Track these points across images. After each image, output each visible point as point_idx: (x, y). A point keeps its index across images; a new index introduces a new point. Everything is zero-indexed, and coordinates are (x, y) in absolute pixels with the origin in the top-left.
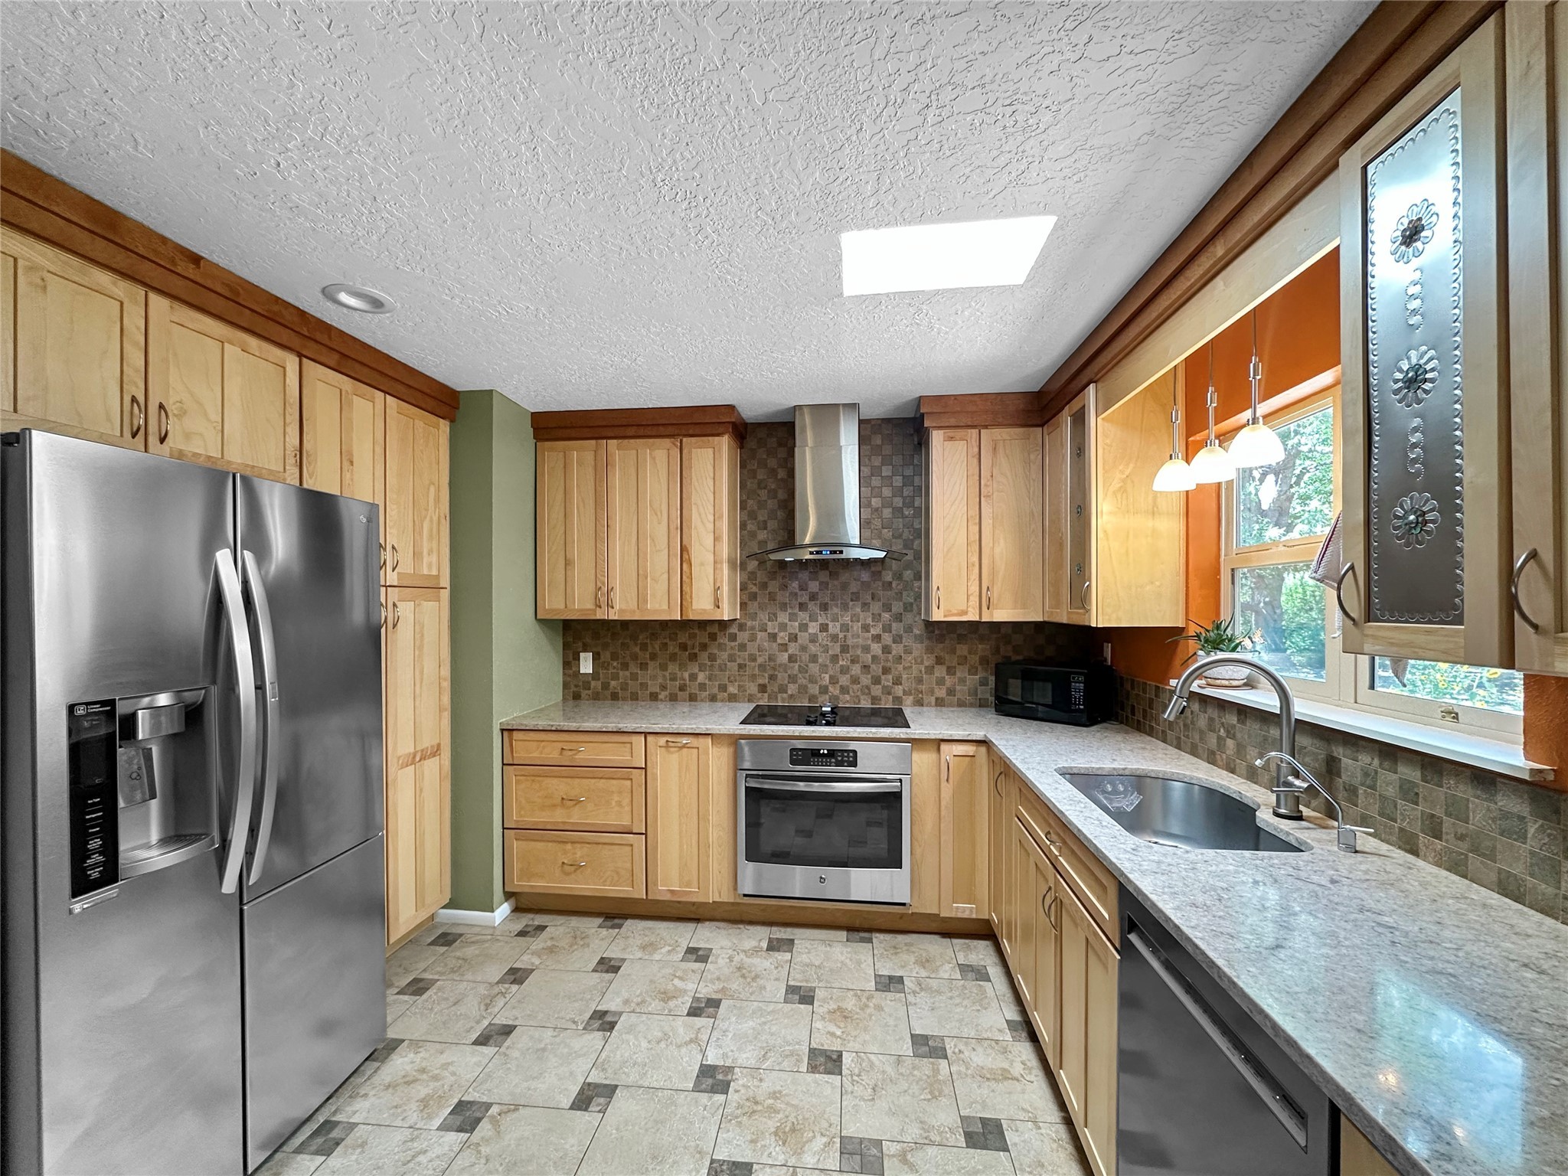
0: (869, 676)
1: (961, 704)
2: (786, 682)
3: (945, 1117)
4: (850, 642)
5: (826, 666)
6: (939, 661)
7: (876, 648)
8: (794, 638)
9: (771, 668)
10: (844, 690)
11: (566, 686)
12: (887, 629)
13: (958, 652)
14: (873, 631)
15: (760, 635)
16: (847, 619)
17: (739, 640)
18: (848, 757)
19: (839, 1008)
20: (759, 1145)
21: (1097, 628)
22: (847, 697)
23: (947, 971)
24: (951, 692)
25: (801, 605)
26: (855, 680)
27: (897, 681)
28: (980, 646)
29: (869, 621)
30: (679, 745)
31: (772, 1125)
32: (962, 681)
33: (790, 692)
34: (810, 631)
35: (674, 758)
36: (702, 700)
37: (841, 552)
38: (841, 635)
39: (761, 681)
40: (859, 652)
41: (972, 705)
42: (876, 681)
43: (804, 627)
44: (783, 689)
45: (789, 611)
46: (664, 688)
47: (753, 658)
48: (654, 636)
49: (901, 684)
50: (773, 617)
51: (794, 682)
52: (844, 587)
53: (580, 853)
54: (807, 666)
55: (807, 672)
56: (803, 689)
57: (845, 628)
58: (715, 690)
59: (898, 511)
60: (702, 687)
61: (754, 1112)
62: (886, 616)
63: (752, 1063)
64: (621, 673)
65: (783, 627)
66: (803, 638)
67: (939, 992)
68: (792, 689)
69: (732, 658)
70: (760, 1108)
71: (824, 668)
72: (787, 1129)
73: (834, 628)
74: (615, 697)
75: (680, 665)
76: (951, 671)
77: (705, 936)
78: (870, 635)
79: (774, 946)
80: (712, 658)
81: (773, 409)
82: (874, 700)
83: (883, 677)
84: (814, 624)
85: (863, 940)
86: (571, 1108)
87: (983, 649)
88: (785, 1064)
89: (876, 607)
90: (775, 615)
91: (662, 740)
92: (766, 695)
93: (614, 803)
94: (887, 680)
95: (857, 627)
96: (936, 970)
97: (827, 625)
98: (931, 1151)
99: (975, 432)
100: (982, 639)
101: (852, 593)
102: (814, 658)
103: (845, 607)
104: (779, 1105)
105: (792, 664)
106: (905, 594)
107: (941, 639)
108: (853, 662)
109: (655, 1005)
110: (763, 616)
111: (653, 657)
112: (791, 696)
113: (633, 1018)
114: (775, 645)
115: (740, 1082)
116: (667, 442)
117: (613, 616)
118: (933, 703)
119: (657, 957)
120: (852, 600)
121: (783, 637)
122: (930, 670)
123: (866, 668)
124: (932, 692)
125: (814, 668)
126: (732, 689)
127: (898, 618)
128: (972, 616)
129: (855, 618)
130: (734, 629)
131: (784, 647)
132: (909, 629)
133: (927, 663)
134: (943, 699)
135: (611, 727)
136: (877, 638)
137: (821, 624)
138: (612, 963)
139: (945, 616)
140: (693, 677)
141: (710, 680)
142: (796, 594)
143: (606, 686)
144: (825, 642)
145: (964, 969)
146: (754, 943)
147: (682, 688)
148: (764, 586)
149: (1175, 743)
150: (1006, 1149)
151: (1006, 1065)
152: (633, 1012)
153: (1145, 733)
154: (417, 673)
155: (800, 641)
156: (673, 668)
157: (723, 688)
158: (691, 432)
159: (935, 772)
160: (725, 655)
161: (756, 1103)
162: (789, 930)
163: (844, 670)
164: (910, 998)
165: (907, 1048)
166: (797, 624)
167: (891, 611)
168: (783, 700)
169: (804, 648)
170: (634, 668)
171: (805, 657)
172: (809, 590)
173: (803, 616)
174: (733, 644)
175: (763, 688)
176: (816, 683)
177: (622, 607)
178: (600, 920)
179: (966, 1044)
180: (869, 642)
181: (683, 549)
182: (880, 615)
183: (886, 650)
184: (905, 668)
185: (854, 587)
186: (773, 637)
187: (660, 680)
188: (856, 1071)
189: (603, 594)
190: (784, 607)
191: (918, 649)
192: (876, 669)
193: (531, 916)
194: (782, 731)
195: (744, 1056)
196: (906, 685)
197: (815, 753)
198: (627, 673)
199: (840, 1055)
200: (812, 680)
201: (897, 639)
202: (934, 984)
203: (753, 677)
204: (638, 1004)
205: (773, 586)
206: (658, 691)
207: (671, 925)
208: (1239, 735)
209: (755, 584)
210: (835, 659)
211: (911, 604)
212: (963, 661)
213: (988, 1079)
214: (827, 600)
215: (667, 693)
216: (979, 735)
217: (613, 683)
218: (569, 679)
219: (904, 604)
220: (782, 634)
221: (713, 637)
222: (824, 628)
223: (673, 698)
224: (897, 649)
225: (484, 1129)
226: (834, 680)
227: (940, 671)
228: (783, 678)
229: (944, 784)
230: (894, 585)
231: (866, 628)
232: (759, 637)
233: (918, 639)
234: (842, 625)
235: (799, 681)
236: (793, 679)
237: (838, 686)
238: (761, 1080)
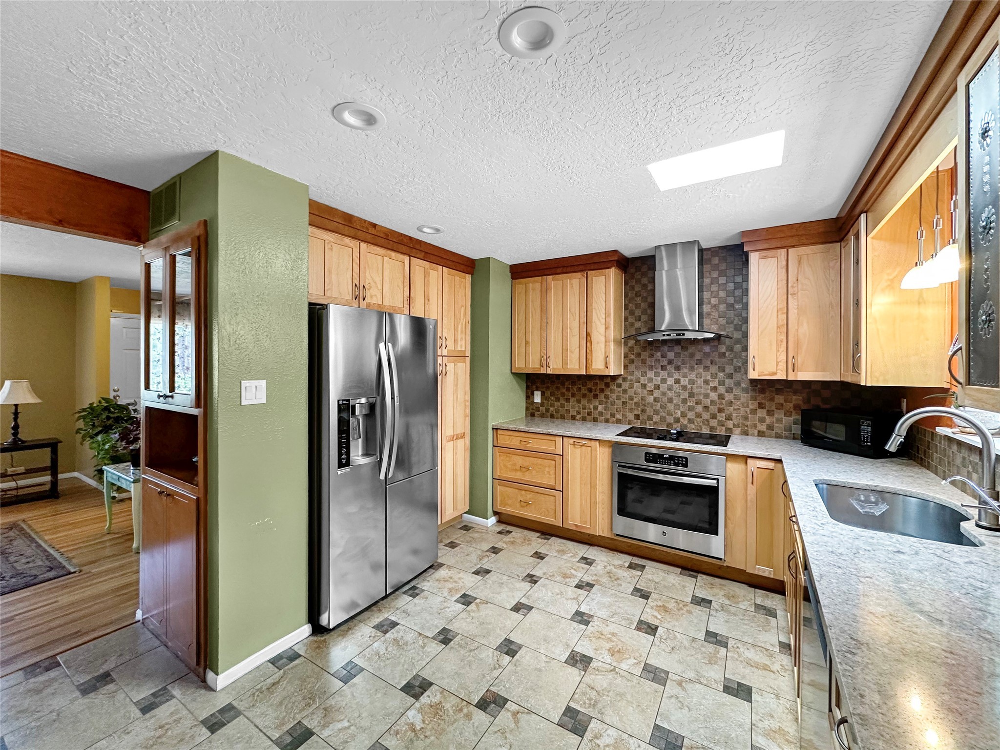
0: (708, 414)
1: (778, 436)
2: (652, 414)
3: (715, 674)
4: (695, 391)
5: (679, 405)
6: (761, 406)
7: (714, 396)
8: (657, 387)
9: (642, 405)
10: (691, 421)
11: (527, 409)
12: (721, 383)
13: (776, 401)
14: (711, 385)
15: (636, 385)
16: (693, 376)
17: (623, 387)
18: (682, 461)
19: (663, 606)
20: (599, 652)
21: (866, 386)
22: (693, 426)
23: (744, 605)
24: (770, 427)
25: (662, 367)
26: (699, 416)
27: (729, 418)
28: (794, 397)
29: (709, 378)
30: (581, 444)
31: (608, 646)
32: (779, 420)
33: (654, 420)
34: (668, 383)
35: (578, 451)
36: (601, 422)
37: (684, 334)
38: (689, 386)
39: (636, 412)
40: (701, 397)
41: (786, 438)
42: (714, 417)
43: (664, 381)
44: (650, 418)
45: (655, 370)
46: (579, 413)
47: (631, 398)
48: (573, 384)
49: (732, 420)
50: (644, 374)
51: (658, 414)
52: (692, 356)
53: (529, 496)
54: (666, 405)
55: (666, 408)
56: (663, 419)
57: (692, 382)
58: (608, 416)
59: (730, 306)
60: (601, 414)
61: (599, 638)
62: (721, 375)
63: (605, 617)
64: (556, 403)
65: (650, 380)
66: (664, 387)
67: (735, 615)
68: (656, 418)
69: (618, 398)
70: (603, 637)
71: (677, 407)
72: (616, 650)
73: (684, 382)
74: (552, 416)
75: (588, 400)
76: (770, 413)
77: (592, 553)
78: (709, 387)
79: (631, 566)
80: (607, 397)
81: (642, 249)
82: (712, 429)
83: (718, 414)
84: (671, 379)
85: (690, 576)
86: (511, 610)
87: (797, 399)
88: (623, 623)
89: (714, 369)
90: (645, 373)
91: (572, 441)
92: (639, 421)
93: (546, 473)
94: (721, 417)
95: (700, 381)
96: (738, 603)
97: (680, 380)
98: (698, 686)
99: (785, 249)
100: (795, 392)
101: (697, 360)
102: (670, 400)
103: (692, 368)
104: (614, 639)
105: (656, 403)
106: (735, 360)
107: (762, 391)
108: (697, 403)
109: (559, 578)
110: (638, 373)
111: (573, 395)
112: (655, 423)
113: (547, 582)
114: (645, 391)
115: (596, 623)
116: (579, 275)
117: (550, 371)
118: (756, 434)
119: (564, 557)
120: (696, 364)
121: (650, 386)
122: (753, 412)
123: (706, 408)
124: (755, 426)
125: (671, 407)
126: (619, 416)
127: (730, 376)
128: (781, 376)
129: (699, 376)
130: (620, 381)
131: (651, 392)
132: (738, 384)
133: (751, 407)
134: (763, 432)
135: (545, 431)
136: (715, 389)
137: (675, 379)
138: (541, 555)
139: (759, 376)
140: (596, 408)
141: (605, 410)
142: (659, 360)
143: (547, 410)
144: (678, 391)
145: (758, 607)
146: (621, 562)
147: (589, 414)
148: (639, 355)
150: (750, 702)
151: (768, 663)
152: (547, 579)
154: (455, 397)
155: (661, 389)
156: (584, 402)
157: (613, 415)
158: (593, 268)
159: (743, 476)
160: (614, 396)
161: (602, 634)
162: (644, 560)
163: (691, 409)
164: (713, 612)
165: (702, 635)
166: (659, 379)
167: (724, 371)
168: (650, 425)
169: (664, 394)
170: (562, 401)
171: (665, 399)
172: (668, 358)
173: (664, 374)
174: (619, 389)
175: (637, 417)
176: (672, 415)
177: (554, 367)
178: (538, 534)
179: (744, 645)
180: (709, 391)
181: (588, 334)
182: (716, 374)
183: (721, 397)
184: (734, 409)
185: (698, 356)
186: (644, 386)
187: (577, 409)
188: (665, 637)
189: (544, 360)
190: (651, 368)
191: (745, 397)
192: (714, 409)
193: (506, 526)
194: (640, 441)
195: (601, 613)
196: (735, 421)
197: (660, 456)
198: (559, 404)
199: (657, 627)
200: (669, 414)
201: (729, 390)
202: (733, 609)
203: (631, 410)
204: (550, 576)
205: (644, 355)
206: (575, 414)
207: (575, 544)
209: (633, 354)
210: (684, 401)
211: (740, 368)
212: (780, 406)
213: (752, 666)
214: (679, 364)
215: (580, 416)
216: (776, 456)
217: (551, 409)
218: (529, 405)
219: (734, 367)
220: (649, 385)
221: (607, 385)
222: (677, 381)
223: (584, 419)
224: (729, 397)
225: (473, 606)
226: (684, 415)
227: (762, 413)
228: (649, 411)
229: (750, 485)
230: (727, 354)
231: (706, 382)
232: (635, 386)
233: (745, 390)
234: (690, 380)
235: (661, 414)
236: (656, 412)
237: (686, 418)
238: (607, 625)
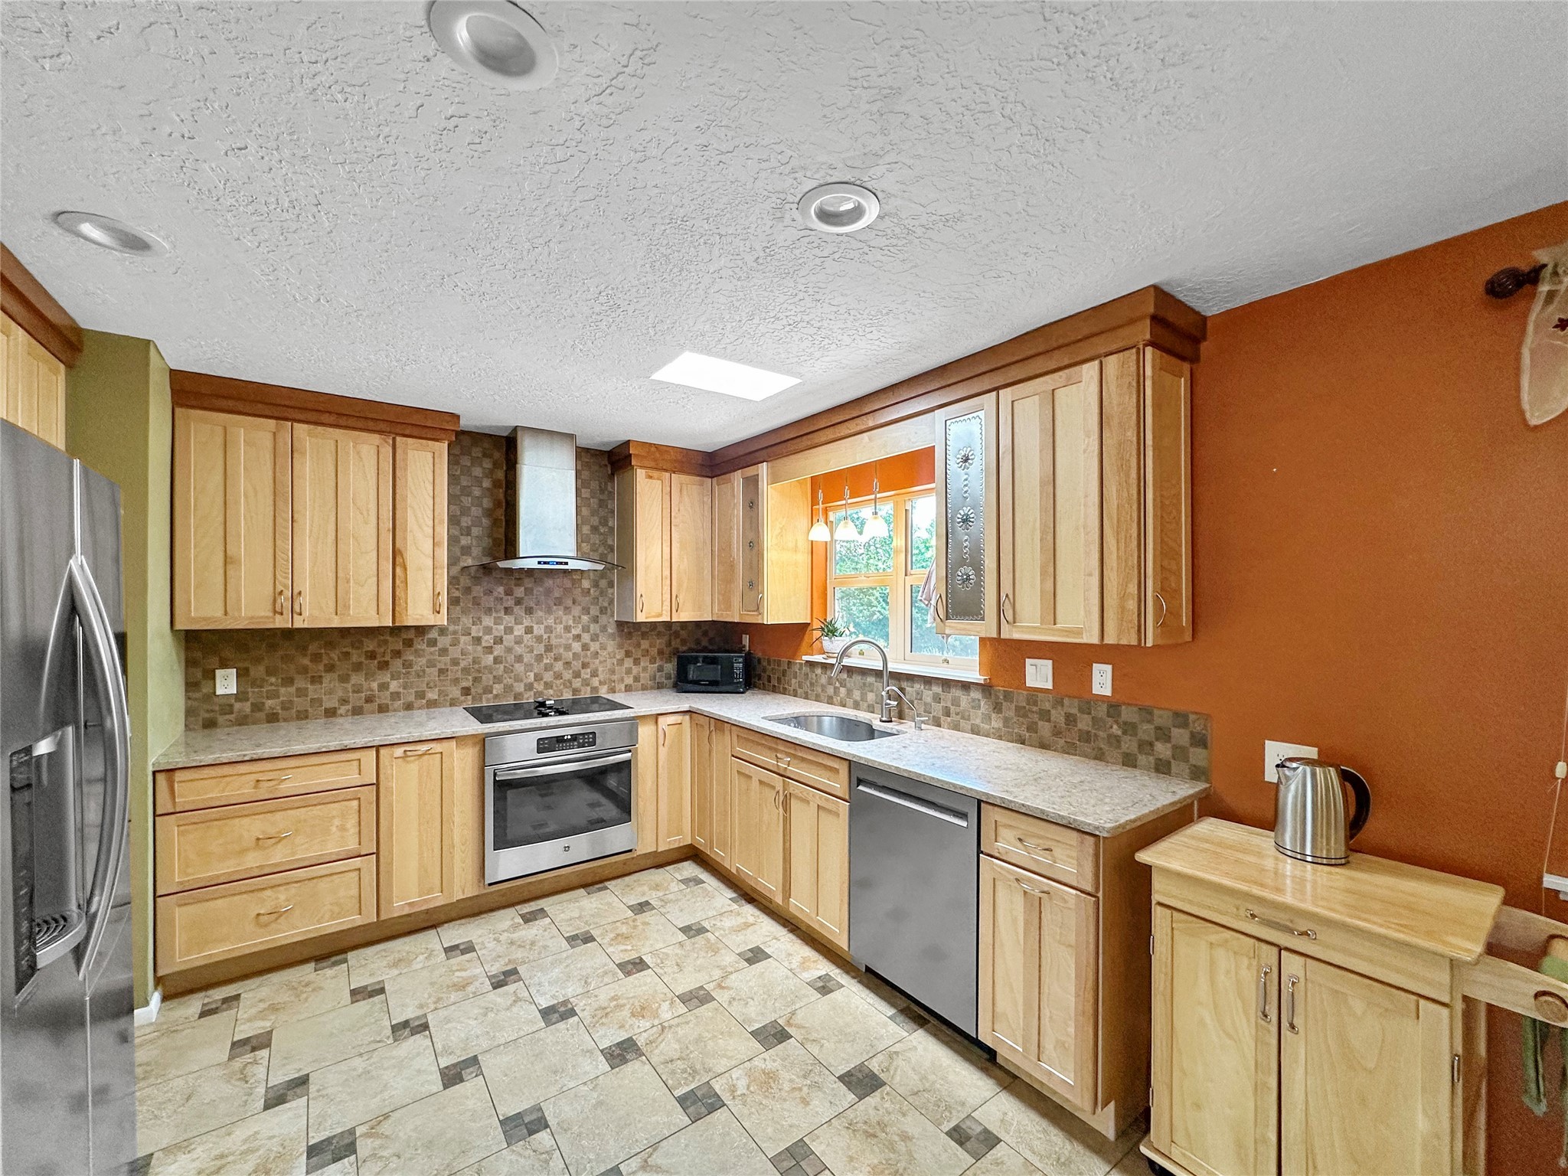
0: (571, 671)
1: (644, 688)
2: (491, 683)
3: (728, 959)
4: (554, 642)
5: (531, 665)
6: (628, 654)
7: (577, 647)
8: (499, 640)
9: (475, 671)
10: (548, 685)
11: (189, 712)
12: (586, 629)
13: (643, 647)
14: (574, 632)
15: (463, 639)
16: (551, 621)
17: (440, 645)
18: (589, 738)
19: (618, 935)
20: (627, 1027)
21: (767, 625)
22: (551, 692)
23: (675, 887)
24: (637, 679)
25: (506, 608)
26: (558, 676)
27: (594, 674)
28: (658, 641)
29: (571, 622)
30: (420, 753)
31: (626, 1013)
32: (645, 669)
33: (495, 692)
34: (516, 633)
35: (413, 767)
36: (395, 710)
37: (566, 563)
38: (545, 636)
39: (465, 684)
40: (561, 650)
41: (652, 688)
42: (577, 675)
43: (509, 630)
44: (488, 690)
45: (494, 615)
46: (344, 701)
47: (455, 662)
48: (330, 645)
49: (597, 676)
50: (477, 621)
51: (500, 682)
52: (548, 592)
53: (281, 897)
54: (512, 666)
55: (512, 671)
56: (508, 688)
57: (549, 629)
58: (412, 698)
59: (594, 529)
60: (396, 696)
61: (607, 1014)
62: (585, 618)
63: (580, 990)
64: (283, 690)
65: (488, 630)
66: (509, 640)
67: (677, 900)
68: (497, 689)
69: (431, 664)
70: (609, 1010)
71: (529, 667)
72: (639, 1010)
73: (539, 630)
74: (273, 718)
75: (366, 674)
76: (636, 662)
77: (454, 934)
78: (571, 635)
79: (528, 919)
80: (408, 665)
82: (575, 691)
83: (583, 671)
84: (520, 626)
85: (600, 890)
86: (446, 1088)
87: (660, 643)
88: (606, 980)
89: (576, 610)
90: (479, 619)
91: (399, 751)
92: (470, 697)
93: (334, 829)
94: (586, 674)
95: (560, 628)
96: (667, 889)
97: (532, 627)
98: (733, 977)
99: (668, 475)
100: (659, 634)
101: (556, 598)
102: (519, 659)
103: (549, 611)
104: (621, 1002)
105: (497, 666)
106: (601, 599)
107: (630, 635)
108: (556, 659)
109: (453, 997)
110: (466, 621)
111: (330, 668)
112: (496, 696)
113: (442, 1013)
114: (479, 648)
115: (582, 1004)
116: (376, 438)
117: (299, 623)
118: (623, 689)
119: (417, 966)
120: (555, 605)
121: (488, 640)
122: (621, 662)
123: (567, 664)
124: (622, 680)
125: (519, 668)
126: (432, 695)
127: (596, 620)
128: (666, 618)
129: (558, 621)
130: (433, 634)
131: (489, 650)
132: (604, 629)
133: (618, 657)
134: (631, 686)
135: (334, 745)
136: (578, 637)
137: (526, 627)
138: (369, 989)
139: (646, 618)
140: (384, 687)
141: (404, 688)
142: (501, 599)
143: (257, 707)
144: (530, 644)
145: (686, 881)
146: (508, 923)
147: (369, 700)
148: (468, 590)
149: (804, 695)
150: (770, 957)
151: (743, 920)
152: (436, 1009)
153: (780, 693)
155: (505, 643)
156: (356, 679)
157: (421, 695)
158: (407, 432)
159: (654, 739)
160: (423, 661)
161: (604, 1009)
162: (532, 903)
163: (548, 668)
164: (663, 910)
165: (681, 937)
166: (502, 627)
167: (589, 614)
168: (488, 700)
169: (509, 650)
170: (301, 683)
171: (511, 658)
172: (515, 595)
173: (509, 620)
174: (433, 649)
175: (466, 691)
176: (522, 681)
177: (314, 613)
178: (312, 965)
179: (715, 920)
180: (570, 641)
181: (396, 552)
182: (580, 617)
183: (585, 647)
184: (601, 662)
185: (557, 593)
186: (478, 640)
187: (340, 694)
188: (659, 961)
189: (286, 596)
190: (489, 611)
191: (611, 645)
192: (577, 665)
193: (202, 994)
194: (531, 724)
195: (570, 990)
196: (601, 677)
197: (560, 740)
198: (292, 690)
199: (641, 959)
200: (518, 679)
201: (595, 638)
202: (671, 897)
203: (456, 681)
204: (435, 1003)
205: (477, 591)
206: (337, 706)
207: (407, 939)
208: (848, 685)
209: (457, 589)
210: (539, 658)
211: (606, 608)
212: (646, 653)
213: (739, 931)
214: (532, 604)
215: (349, 707)
216: (685, 707)
217: (269, 703)
218: (195, 704)
219: (600, 608)
220: (487, 637)
221: (409, 643)
222: (529, 630)
223: (357, 711)
224: (594, 646)
226: (538, 678)
227: (628, 663)
228: (487, 679)
229: (661, 748)
230: (592, 591)
231: (567, 629)
232: (462, 642)
233: (612, 636)
234: (546, 627)
235: (505, 681)
236: (498, 679)
237: (542, 682)
238: (596, 996)
